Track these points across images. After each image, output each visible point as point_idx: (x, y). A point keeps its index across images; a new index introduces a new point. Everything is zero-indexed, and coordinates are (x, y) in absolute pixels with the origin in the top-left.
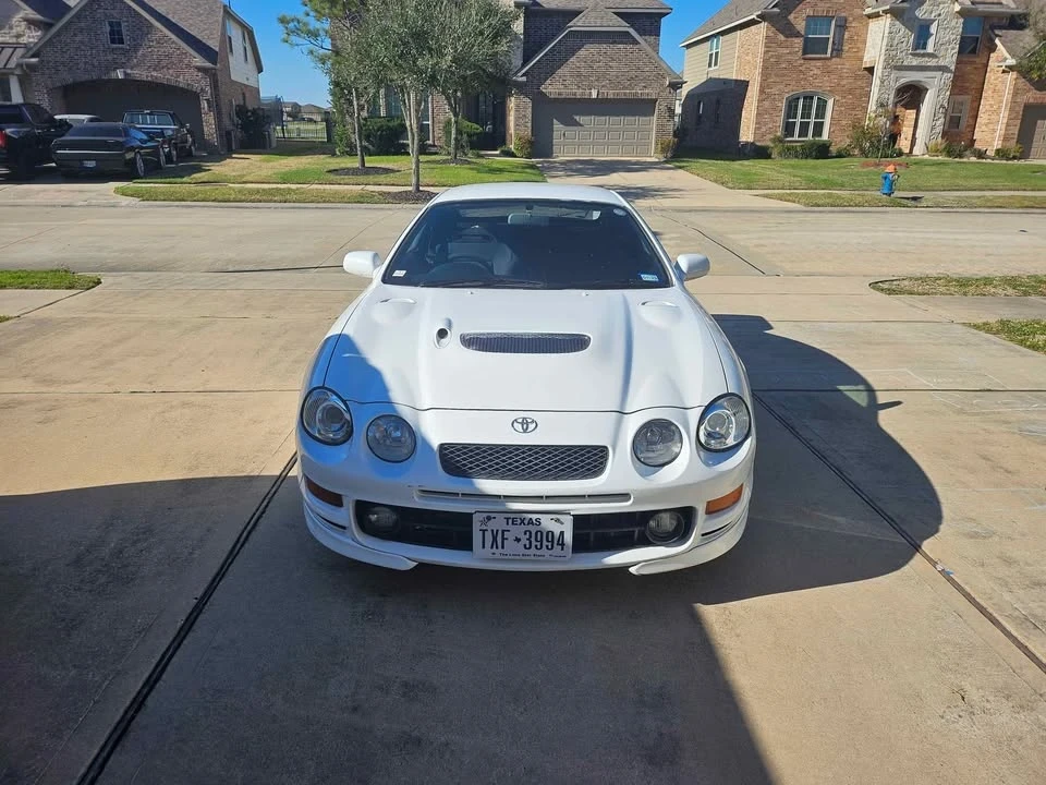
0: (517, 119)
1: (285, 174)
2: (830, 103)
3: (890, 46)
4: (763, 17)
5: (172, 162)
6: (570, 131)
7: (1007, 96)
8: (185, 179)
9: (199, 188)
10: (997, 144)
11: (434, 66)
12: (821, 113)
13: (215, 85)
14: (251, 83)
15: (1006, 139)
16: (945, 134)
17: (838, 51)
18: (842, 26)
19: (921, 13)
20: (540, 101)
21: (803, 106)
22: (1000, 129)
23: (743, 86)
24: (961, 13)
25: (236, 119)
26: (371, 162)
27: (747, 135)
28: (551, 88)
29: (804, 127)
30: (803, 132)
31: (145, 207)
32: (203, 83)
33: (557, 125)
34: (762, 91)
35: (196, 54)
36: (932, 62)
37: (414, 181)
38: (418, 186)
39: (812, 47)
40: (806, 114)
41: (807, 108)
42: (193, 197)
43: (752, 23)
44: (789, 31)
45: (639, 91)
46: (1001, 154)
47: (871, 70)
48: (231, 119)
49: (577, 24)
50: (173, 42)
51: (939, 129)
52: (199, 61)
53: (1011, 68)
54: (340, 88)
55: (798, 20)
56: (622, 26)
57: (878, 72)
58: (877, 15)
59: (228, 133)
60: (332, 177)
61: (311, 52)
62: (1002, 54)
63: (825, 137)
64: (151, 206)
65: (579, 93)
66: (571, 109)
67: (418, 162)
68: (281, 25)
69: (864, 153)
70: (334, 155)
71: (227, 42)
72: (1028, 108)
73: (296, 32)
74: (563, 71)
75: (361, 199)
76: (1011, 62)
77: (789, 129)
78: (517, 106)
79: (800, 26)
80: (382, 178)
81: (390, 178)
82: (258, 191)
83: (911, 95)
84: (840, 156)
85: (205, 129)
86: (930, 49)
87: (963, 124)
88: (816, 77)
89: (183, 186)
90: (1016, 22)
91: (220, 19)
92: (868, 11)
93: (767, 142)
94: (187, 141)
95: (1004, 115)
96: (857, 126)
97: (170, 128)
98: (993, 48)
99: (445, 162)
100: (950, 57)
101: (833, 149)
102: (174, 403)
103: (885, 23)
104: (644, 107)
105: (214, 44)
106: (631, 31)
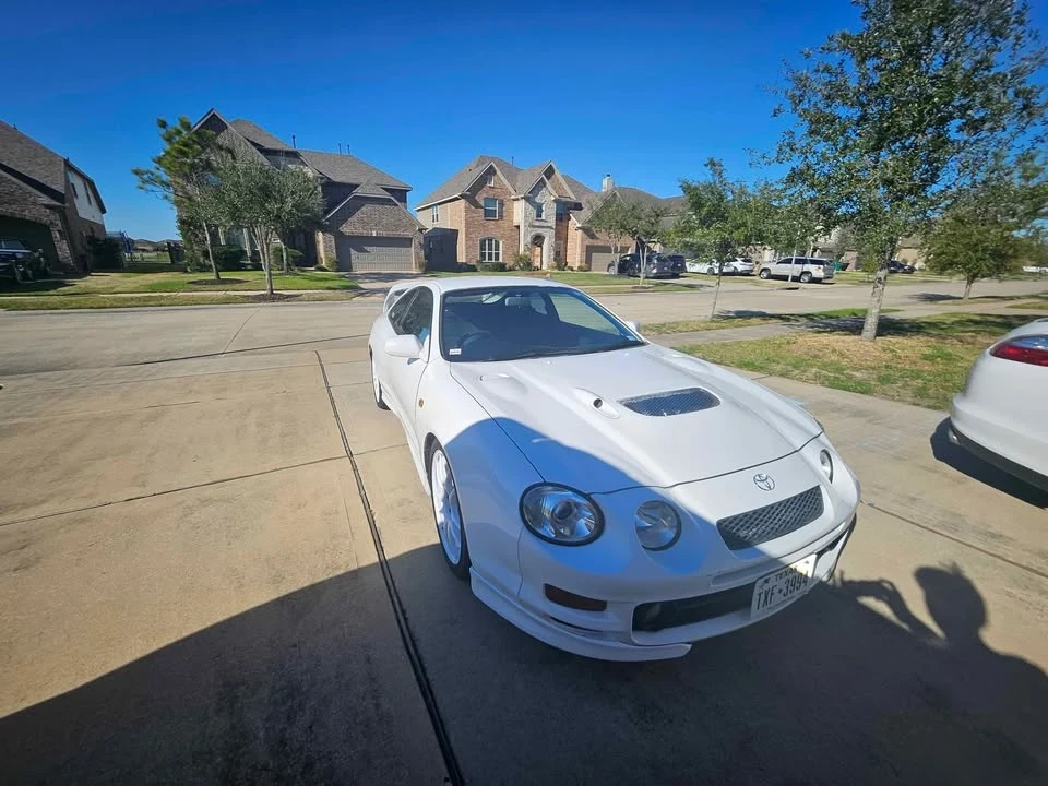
0: (325, 247)
1: (151, 285)
2: (501, 244)
3: (526, 216)
4: (462, 196)
5: (29, 279)
6: (362, 255)
7: (579, 241)
8: (51, 292)
9: (68, 298)
10: (578, 264)
11: (278, 209)
12: (497, 248)
13: (64, 219)
14: (97, 220)
15: (581, 262)
16: (555, 260)
17: (501, 217)
18: (502, 204)
19: (538, 200)
20: (340, 237)
21: (487, 244)
22: (578, 258)
23: (456, 232)
24: (555, 201)
25: (88, 247)
26: (225, 275)
27: (461, 258)
28: (346, 229)
29: (490, 255)
30: (490, 258)
31: (11, 316)
32: (52, 217)
33: (353, 252)
34: (467, 236)
35: (39, 194)
36: (545, 224)
37: (268, 287)
38: (272, 290)
39: (489, 214)
40: (490, 249)
41: (490, 245)
42: (65, 306)
43: (457, 199)
44: (477, 206)
45: (401, 233)
46: (580, 269)
47: (518, 227)
48: (83, 246)
49: (358, 192)
50: (14, 183)
51: (552, 257)
52: (45, 200)
53: (579, 228)
54: (187, 225)
55: (480, 198)
56: (387, 195)
57: (522, 228)
58: (517, 199)
59: (82, 257)
60: (191, 286)
61: (166, 197)
62: (574, 222)
63: (501, 260)
64: (21, 315)
65: (365, 233)
66: (362, 242)
67: (270, 275)
68: (136, 177)
69: (522, 269)
70: (186, 272)
71: (71, 187)
72: (588, 247)
73: (152, 181)
74: (353, 219)
75: (227, 301)
76: (579, 225)
77: (483, 255)
78: (324, 239)
79: (482, 203)
80: (237, 286)
81: (244, 286)
82: (132, 299)
83: (538, 240)
84: (510, 270)
85: (60, 253)
86: (543, 217)
87: (562, 254)
88: (492, 229)
89: (52, 297)
90: (578, 207)
91: (62, 170)
92: (513, 197)
93: (473, 263)
94: (40, 262)
95: (579, 250)
96: (516, 254)
97: (21, 252)
98: (570, 219)
99: (280, 274)
100: (552, 222)
101: (507, 267)
102: (189, 503)
103: (522, 203)
104: (405, 242)
105: (60, 187)
106: (392, 198)
